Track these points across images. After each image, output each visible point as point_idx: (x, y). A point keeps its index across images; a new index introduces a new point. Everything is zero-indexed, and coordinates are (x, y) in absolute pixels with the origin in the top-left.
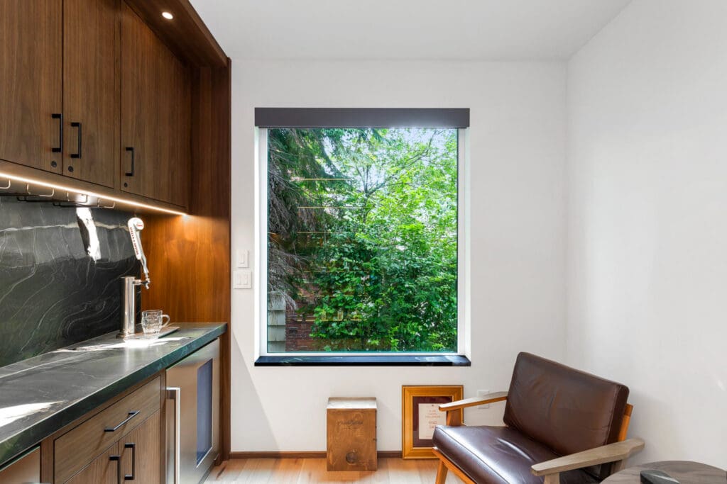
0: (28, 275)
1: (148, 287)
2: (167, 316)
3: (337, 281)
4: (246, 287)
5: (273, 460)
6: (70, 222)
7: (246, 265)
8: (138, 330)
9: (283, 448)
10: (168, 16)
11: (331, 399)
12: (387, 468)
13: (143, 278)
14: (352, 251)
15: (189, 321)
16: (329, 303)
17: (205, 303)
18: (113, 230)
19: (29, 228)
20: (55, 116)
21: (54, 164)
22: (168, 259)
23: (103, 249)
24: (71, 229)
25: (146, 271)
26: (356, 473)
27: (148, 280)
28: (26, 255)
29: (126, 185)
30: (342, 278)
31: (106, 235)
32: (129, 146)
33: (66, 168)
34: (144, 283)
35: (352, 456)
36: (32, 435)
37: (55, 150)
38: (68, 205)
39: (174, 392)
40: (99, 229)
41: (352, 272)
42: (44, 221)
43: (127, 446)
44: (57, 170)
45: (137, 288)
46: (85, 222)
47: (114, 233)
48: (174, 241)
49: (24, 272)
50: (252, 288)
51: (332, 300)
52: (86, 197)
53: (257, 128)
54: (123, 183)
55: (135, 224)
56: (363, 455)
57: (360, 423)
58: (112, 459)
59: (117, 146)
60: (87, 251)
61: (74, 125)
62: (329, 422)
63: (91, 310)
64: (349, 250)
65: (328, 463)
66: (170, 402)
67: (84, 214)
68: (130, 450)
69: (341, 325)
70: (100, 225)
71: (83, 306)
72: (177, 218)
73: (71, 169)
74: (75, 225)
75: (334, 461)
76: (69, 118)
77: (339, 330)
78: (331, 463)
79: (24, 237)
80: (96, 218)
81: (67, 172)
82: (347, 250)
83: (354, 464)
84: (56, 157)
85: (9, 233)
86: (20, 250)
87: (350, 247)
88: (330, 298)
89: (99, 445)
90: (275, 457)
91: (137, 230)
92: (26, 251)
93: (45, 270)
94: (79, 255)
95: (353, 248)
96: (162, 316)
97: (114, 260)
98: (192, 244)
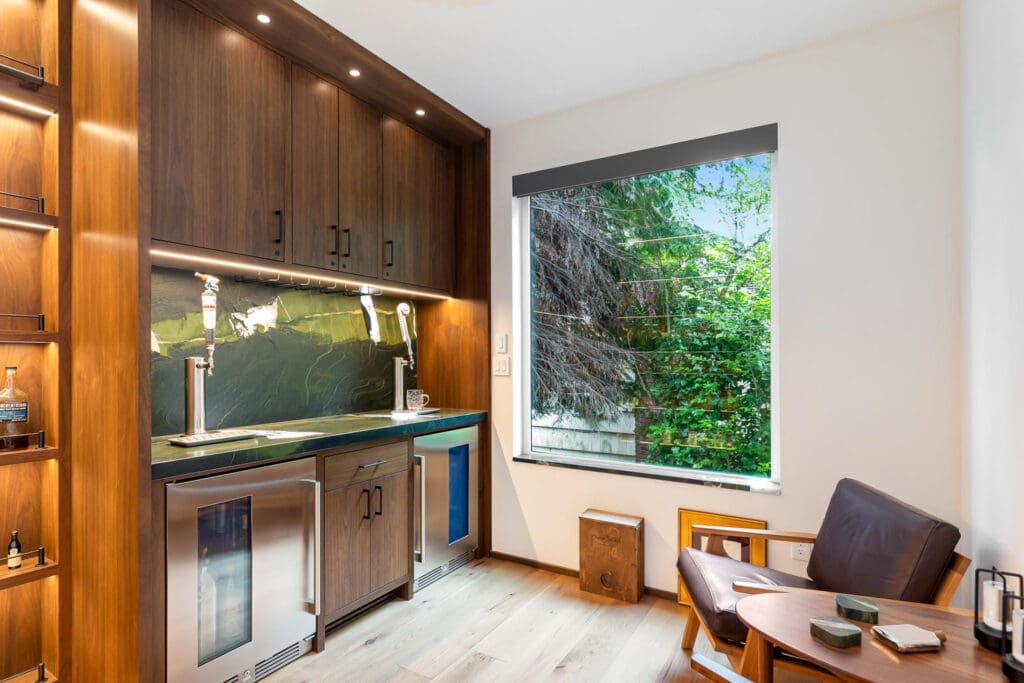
0: (326, 351)
1: (412, 368)
2: (427, 396)
3: (684, 387)
4: (504, 374)
5: (529, 569)
6: (357, 309)
7: (504, 350)
8: (405, 407)
9: (541, 559)
10: (420, 113)
11: (589, 510)
12: (652, 605)
13: (408, 359)
14: (705, 343)
15: (455, 407)
16: (670, 420)
17: (468, 389)
18: (390, 316)
19: (327, 314)
20: (334, 227)
21: (333, 264)
22: (438, 344)
23: (382, 333)
24: (356, 315)
25: (410, 352)
26: (612, 600)
27: (412, 360)
28: (326, 335)
29: (388, 274)
30: (691, 383)
31: (385, 320)
32: (390, 240)
33: (341, 267)
34: (409, 363)
35: (608, 579)
36: (310, 444)
37: (333, 253)
38: (354, 295)
39: (420, 459)
40: (379, 315)
41: (705, 375)
42: (337, 309)
43: (377, 487)
44: (335, 268)
45: (406, 369)
46: (367, 309)
47: (392, 318)
48: (442, 326)
49: (325, 348)
50: (510, 375)
51: (676, 415)
52: (366, 287)
53: (515, 198)
54: (385, 272)
55: (403, 308)
56: (620, 580)
57: (617, 541)
58: (365, 491)
59: (380, 241)
60: (369, 334)
61: (347, 231)
62: (583, 533)
63: (373, 385)
64: (701, 341)
65: (581, 583)
66: (417, 467)
67: (367, 301)
68: (378, 491)
69: (683, 451)
70: (380, 311)
71: (366, 382)
72: (444, 303)
73: (344, 266)
74: (360, 312)
75: (588, 579)
76: (343, 226)
77: (681, 457)
78: (584, 581)
79: (325, 320)
80: (376, 306)
81: (341, 269)
82: (697, 342)
83: (610, 589)
84: (334, 258)
85: (316, 318)
86: (322, 331)
87: (704, 337)
88: (673, 412)
89: (355, 475)
90: (533, 565)
91: (404, 314)
92: (326, 332)
93: (339, 347)
94: (363, 337)
95: (708, 339)
96: (423, 395)
97: (392, 344)
98: (457, 328)
